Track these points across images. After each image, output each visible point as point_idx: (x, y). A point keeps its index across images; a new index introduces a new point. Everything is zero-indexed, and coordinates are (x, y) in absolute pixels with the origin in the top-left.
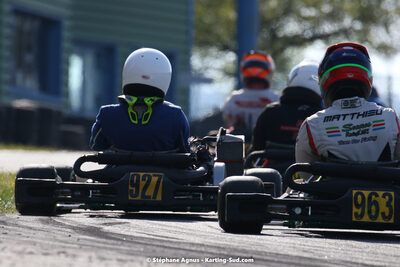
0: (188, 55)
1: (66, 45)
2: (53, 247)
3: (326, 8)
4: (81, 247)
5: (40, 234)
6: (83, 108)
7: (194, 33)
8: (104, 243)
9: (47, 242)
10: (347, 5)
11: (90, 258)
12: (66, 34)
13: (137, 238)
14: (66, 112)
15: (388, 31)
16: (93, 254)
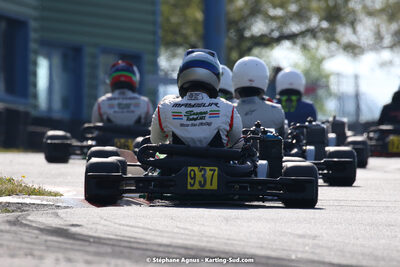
0: (156, 55)
1: (33, 46)
2: (20, 248)
3: (293, 8)
4: (49, 248)
5: (7, 236)
6: (50, 108)
7: (160, 33)
8: (72, 244)
9: (13, 244)
10: (314, 5)
11: (57, 260)
12: (33, 35)
13: (104, 239)
14: (34, 113)
15: (355, 31)
16: (60, 256)
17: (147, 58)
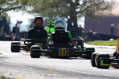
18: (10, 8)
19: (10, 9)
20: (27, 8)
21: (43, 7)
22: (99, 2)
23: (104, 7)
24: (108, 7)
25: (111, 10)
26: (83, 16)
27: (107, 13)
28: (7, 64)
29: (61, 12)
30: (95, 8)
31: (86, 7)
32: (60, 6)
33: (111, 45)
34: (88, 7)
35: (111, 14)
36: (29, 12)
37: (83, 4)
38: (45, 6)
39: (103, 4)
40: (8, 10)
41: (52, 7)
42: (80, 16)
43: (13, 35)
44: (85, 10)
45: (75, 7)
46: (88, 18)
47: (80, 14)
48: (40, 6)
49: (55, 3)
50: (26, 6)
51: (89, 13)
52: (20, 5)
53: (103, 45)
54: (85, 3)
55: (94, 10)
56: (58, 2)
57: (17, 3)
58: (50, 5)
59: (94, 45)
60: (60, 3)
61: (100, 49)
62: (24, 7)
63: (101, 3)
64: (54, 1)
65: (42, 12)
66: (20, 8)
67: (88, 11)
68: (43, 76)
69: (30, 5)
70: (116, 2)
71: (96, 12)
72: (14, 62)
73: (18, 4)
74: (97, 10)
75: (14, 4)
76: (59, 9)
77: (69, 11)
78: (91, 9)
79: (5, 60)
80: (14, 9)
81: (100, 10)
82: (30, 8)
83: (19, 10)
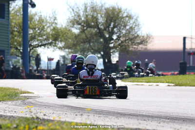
3: (45, 37)
17: (6, 51)
18: (40, 44)
19: (41, 46)
20: (58, 44)
21: (75, 42)
22: (133, 37)
23: (139, 41)
24: (144, 41)
25: (146, 45)
26: (117, 52)
27: (142, 48)
28: (40, 104)
29: (94, 48)
30: (130, 42)
31: (120, 42)
32: (93, 42)
33: (147, 81)
34: (122, 42)
35: (146, 49)
36: (60, 48)
37: (117, 39)
38: (77, 42)
39: (138, 38)
40: (38, 47)
41: (84, 42)
42: (114, 52)
43: (44, 73)
44: (119, 45)
45: (109, 42)
46: (122, 54)
47: (114, 50)
48: (72, 42)
49: (88, 38)
50: (57, 42)
51: (123, 49)
52: (50, 41)
53: (139, 82)
54: (119, 37)
55: (128, 45)
56: (90, 37)
57: (47, 39)
58: (82, 41)
59: (130, 82)
60: (93, 38)
61: (137, 86)
62: (56, 43)
63: (136, 37)
64: (86, 36)
65: (74, 48)
66: (50, 44)
67: (122, 46)
68: (78, 116)
69: (61, 41)
70: (152, 36)
71: (131, 46)
72: (46, 101)
73: (49, 40)
74: (132, 45)
75: (44, 40)
76: (91, 44)
77: (102, 47)
78: (126, 44)
79: (37, 100)
80: (44, 45)
81: (135, 45)
82: (61, 44)
83: (50, 47)
